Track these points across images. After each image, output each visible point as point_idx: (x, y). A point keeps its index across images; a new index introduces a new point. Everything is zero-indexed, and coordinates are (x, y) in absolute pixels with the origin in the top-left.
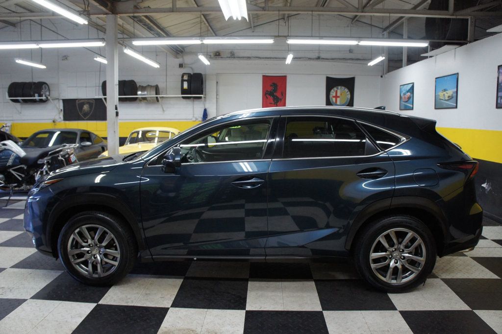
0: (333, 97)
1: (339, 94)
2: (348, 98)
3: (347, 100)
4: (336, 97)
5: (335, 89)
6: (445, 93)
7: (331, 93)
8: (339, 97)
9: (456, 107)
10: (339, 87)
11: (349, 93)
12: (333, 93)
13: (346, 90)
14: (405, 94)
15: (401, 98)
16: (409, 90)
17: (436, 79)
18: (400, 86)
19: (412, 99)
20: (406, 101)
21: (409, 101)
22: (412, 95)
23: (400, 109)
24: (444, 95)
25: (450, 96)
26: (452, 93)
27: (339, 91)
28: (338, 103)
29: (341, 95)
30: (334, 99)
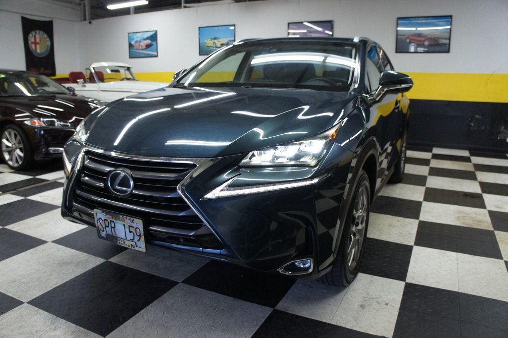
0: (32, 43)
1: (38, 40)
2: (48, 45)
3: (47, 48)
4: (35, 43)
5: (33, 33)
6: (216, 41)
7: (29, 38)
8: (38, 43)
10: (38, 32)
11: (48, 39)
12: (31, 39)
13: (45, 36)
14: (140, 42)
15: (131, 46)
16: (148, 38)
17: (199, 28)
18: (129, 33)
19: (154, 46)
20: (142, 49)
21: (148, 49)
22: (154, 43)
23: (131, 57)
24: (214, 42)
25: (224, 44)
26: (227, 41)
27: (38, 36)
28: (38, 51)
29: (40, 41)
30: (33, 46)
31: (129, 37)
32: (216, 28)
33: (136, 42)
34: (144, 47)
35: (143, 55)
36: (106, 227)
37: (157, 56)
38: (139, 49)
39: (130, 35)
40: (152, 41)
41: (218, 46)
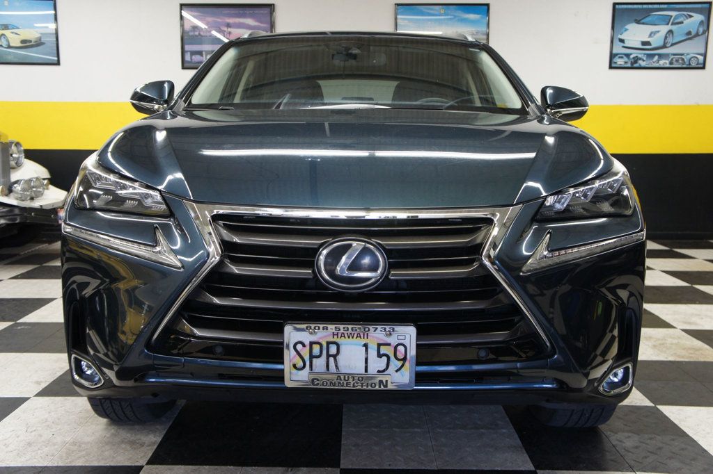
6: (6, 32)
9: (58, 63)
24: (2, 35)
25: (31, 41)
26: (39, 35)
36: (312, 357)
41: (12, 45)
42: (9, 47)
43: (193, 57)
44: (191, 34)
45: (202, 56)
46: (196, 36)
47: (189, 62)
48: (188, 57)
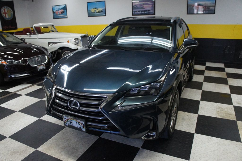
0: (3, 13)
1: (6, 12)
2: (12, 14)
5: (3, 8)
6: (96, 9)
7: (2, 11)
8: (7, 13)
9: (105, 15)
10: (6, 7)
11: (12, 11)
13: (10, 9)
14: (58, 11)
15: (54, 12)
16: (62, 9)
17: (87, 3)
18: (52, 6)
19: (65, 12)
20: (59, 14)
21: (62, 14)
22: (65, 11)
23: (54, 18)
24: (95, 10)
25: (100, 11)
26: (102, 9)
27: (6, 9)
28: (7, 17)
29: (8, 12)
30: (4, 15)
31: (52, 8)
32: (96, 3)
33: (56, 10)
34: (60, 13)
35: (60, 17)
36: (68, 122)
37: (67, 18)
38: (58, 14)
39: (53, 7)
40: (64, 10)
41: (97, 12)
42: (96, 13)
43: (135, 13)
44: (134, 7)
45: (137, 12)
46: (136, 7)
47: (134, 14)
48: (134, 13)
